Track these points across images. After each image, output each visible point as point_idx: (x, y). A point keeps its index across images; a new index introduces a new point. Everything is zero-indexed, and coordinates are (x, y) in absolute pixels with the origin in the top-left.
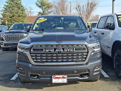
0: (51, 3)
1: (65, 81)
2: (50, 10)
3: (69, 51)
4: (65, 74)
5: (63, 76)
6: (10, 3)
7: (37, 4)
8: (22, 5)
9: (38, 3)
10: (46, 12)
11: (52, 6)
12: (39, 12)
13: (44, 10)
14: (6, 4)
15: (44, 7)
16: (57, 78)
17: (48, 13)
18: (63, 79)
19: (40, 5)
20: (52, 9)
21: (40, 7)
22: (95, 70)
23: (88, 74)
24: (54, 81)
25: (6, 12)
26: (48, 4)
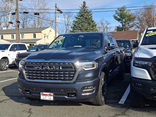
0: (134, 14)
1: (52, 98)
2: (131, 24)
3: (55, 69)
4: (52, 92)
5: (49, 93)
6: (79, 19)
7: (115, 17)
8: (93, 20)
9: (117, 15)
10: (127, 26)
11: (134, 18)
12: (117, 27)
13: (123, 24)
14: (76, 20)
15: (124, 20)
16: (44, 95)
17: (130, 27)
18: (50, 97)
19: (119, 17)
20: (135, 21)
21: (119, 20)
22: (84, 90)
23: (75, 93)
24: (42, 97)
25: (76, 29)
26: (130, 16)
